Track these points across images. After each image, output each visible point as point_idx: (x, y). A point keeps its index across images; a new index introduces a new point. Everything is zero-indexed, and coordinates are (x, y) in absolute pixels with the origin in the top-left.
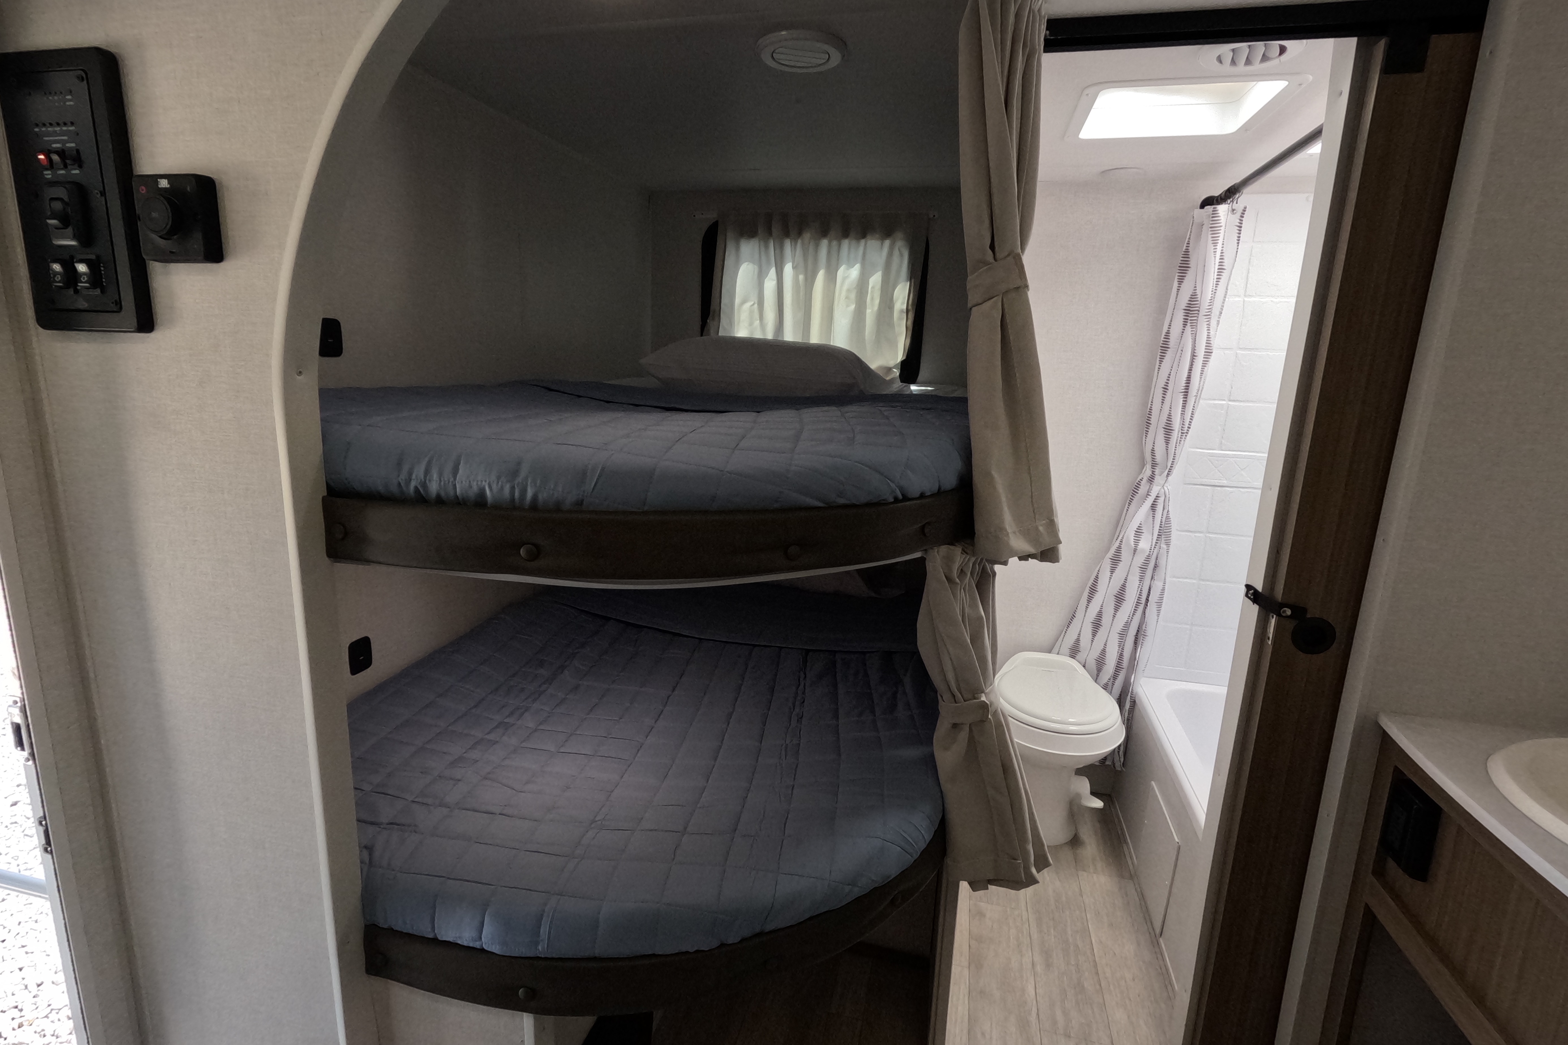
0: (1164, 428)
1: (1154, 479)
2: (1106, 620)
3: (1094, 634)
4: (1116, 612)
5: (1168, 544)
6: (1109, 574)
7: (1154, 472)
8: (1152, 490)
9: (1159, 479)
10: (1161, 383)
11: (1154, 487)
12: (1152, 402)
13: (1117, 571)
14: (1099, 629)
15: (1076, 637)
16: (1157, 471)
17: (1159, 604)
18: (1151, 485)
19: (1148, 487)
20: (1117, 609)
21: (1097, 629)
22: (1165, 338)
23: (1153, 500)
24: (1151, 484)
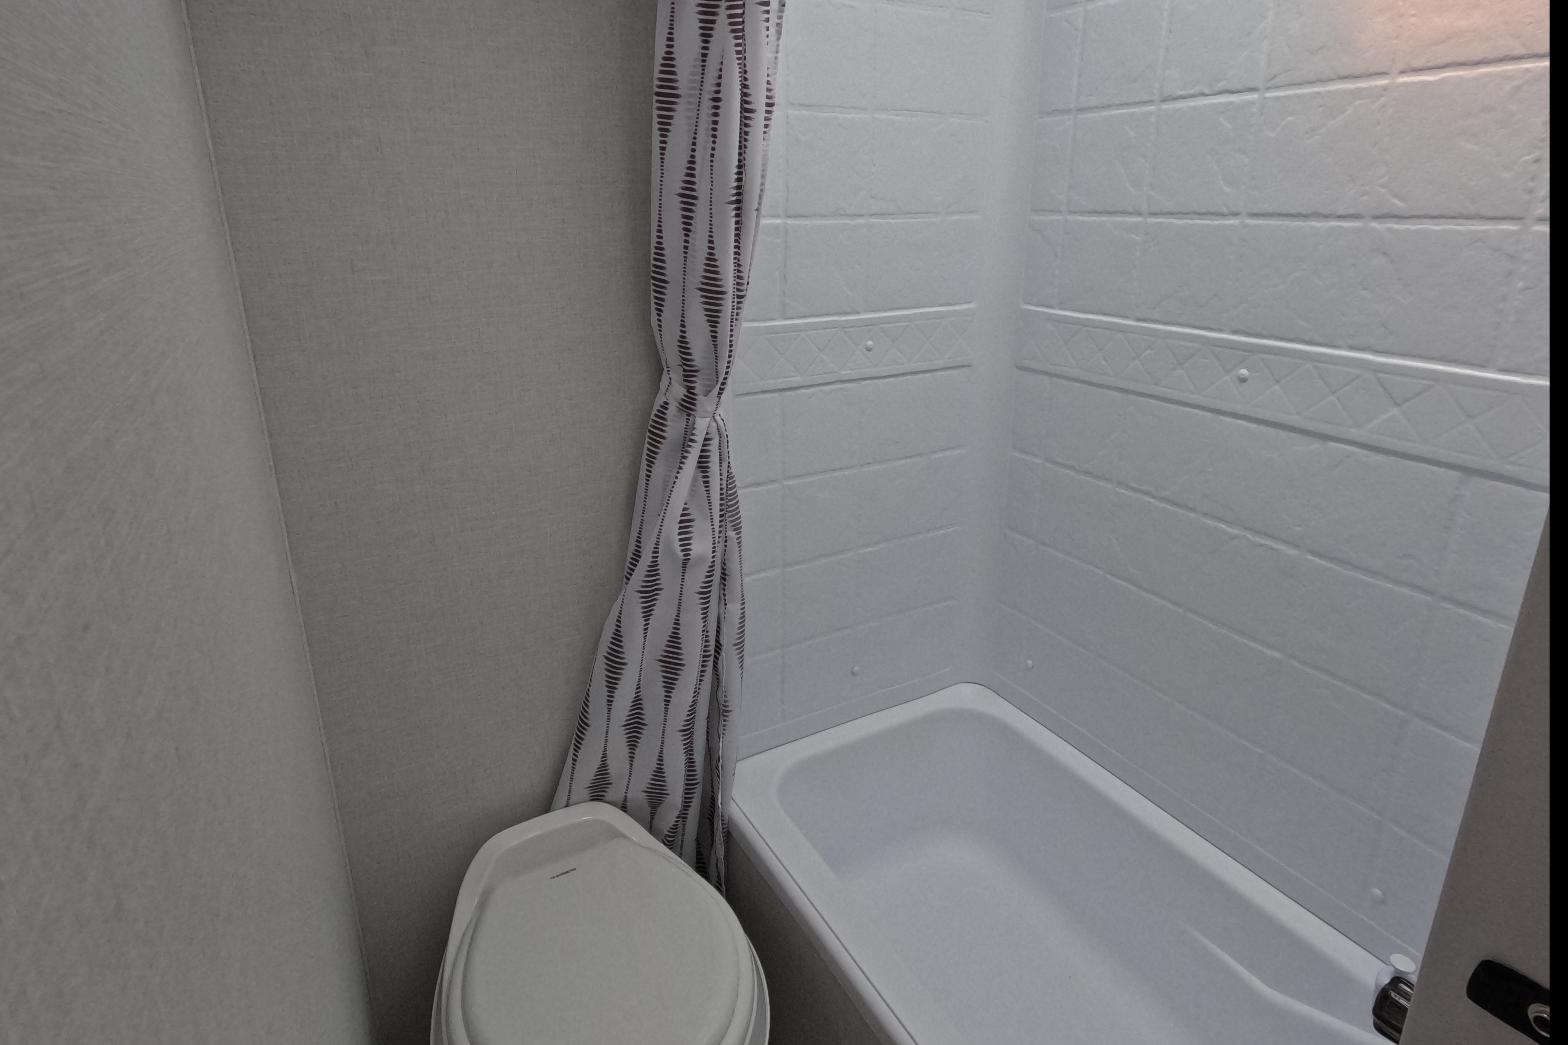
0: (701, 290)
1: (694, 405)
2: (652, 710)
3: (633, 744)
4: (670, 692)
5: (737, 529)
6: (642, 622)
7: (693, 388)
8: (694, 429)
9: (704, 404)
10: (675, 182)
11: (698, 420)
12: (660, 231)
13: (657, 611)
14: (641, 733)
15: (598, 763)
16: (699, 388)
17: (740, 645)
18: (691, 418)
19: (683, 423)
20: (669, 686)
21: (638, 732)
22: (662, 72)
23: (700, 448)
24: (689, 415)
